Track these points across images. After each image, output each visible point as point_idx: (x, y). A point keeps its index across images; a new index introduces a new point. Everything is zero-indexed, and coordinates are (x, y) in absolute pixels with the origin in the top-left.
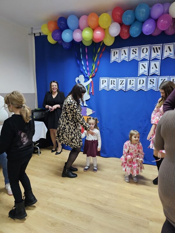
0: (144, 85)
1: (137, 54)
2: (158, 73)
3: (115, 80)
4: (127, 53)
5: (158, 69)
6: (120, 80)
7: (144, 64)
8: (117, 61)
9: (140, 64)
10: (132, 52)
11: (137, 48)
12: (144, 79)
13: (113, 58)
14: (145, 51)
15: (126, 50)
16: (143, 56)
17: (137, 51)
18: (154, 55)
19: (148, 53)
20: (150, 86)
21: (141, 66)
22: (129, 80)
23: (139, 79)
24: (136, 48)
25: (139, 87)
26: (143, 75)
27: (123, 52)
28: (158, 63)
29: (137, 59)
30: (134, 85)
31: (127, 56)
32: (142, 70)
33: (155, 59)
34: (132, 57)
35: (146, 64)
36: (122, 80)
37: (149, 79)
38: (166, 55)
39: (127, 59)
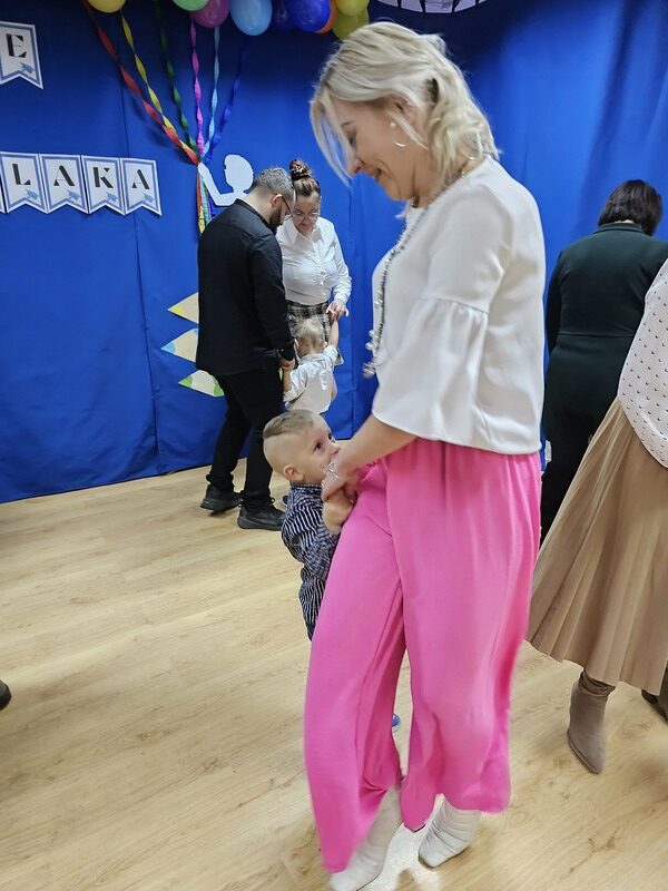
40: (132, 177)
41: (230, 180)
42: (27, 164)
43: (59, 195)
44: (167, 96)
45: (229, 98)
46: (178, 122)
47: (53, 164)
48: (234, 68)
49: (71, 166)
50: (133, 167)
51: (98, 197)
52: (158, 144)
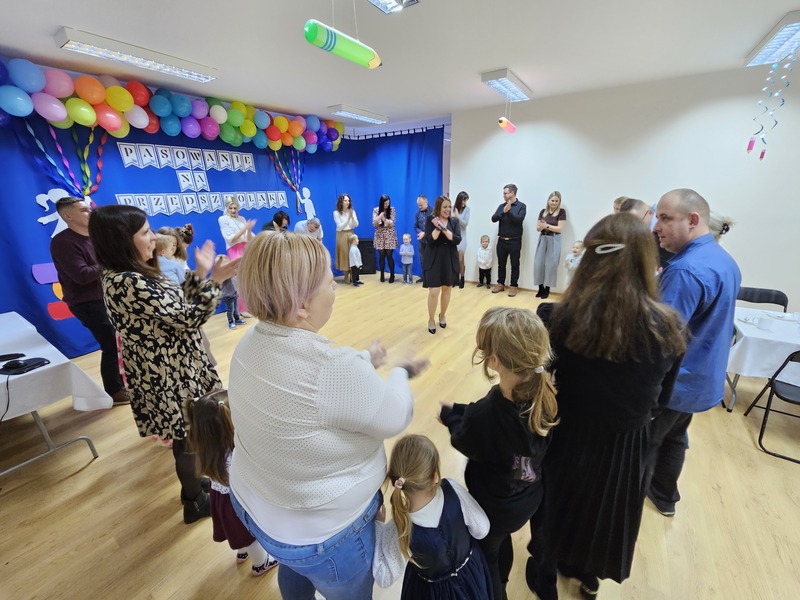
0: (195, 204)
1: (169, 158)
2: (207, 188)
3: (144, 197)
4: (152, 154)
5: (206, 182)
6: (153, 197)
7: (185, 174)
8: (136, 164)
9: (180, 174)
10: (160, 154)
11: (168, 150)
12: (193, 196)
13: (128, 160)
14: (180, 155)
15: (150, 148)
16: (179, 162)
17: (168, 153)
18: (195, 163)
19: (186, 159)
20: (203, 206)
21: (181, 179)
22: (169, 197)
23: (184, 197)
24: (166, 148)
25: (189, 208)
26: (189, 191)
27: (144, 152)
28: (203, 175)
29: (171, 165)
30: (179, 206)
31: (153, 158)
32: (184, 185)
33: (198, 169)
34: (164, 162)
35: (188, 174)
36: (157, 197)
37: (200, 196)
38: (210, 164)
39: (155, 165)
40: (280, 197)
41: (304, 195)
42: (252, 195)
43: (261, 204)
44: (287, 172)
45: (303, 171)
46: (291, 179)
47: (259, 195)
48: (304, 161)
49: (264, 195)
50: (280, 194)
51: (272, 203)
52: (284, 186)
